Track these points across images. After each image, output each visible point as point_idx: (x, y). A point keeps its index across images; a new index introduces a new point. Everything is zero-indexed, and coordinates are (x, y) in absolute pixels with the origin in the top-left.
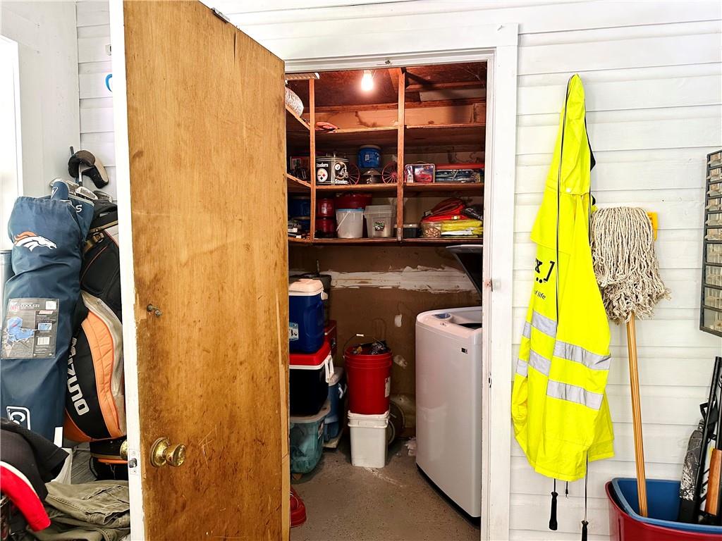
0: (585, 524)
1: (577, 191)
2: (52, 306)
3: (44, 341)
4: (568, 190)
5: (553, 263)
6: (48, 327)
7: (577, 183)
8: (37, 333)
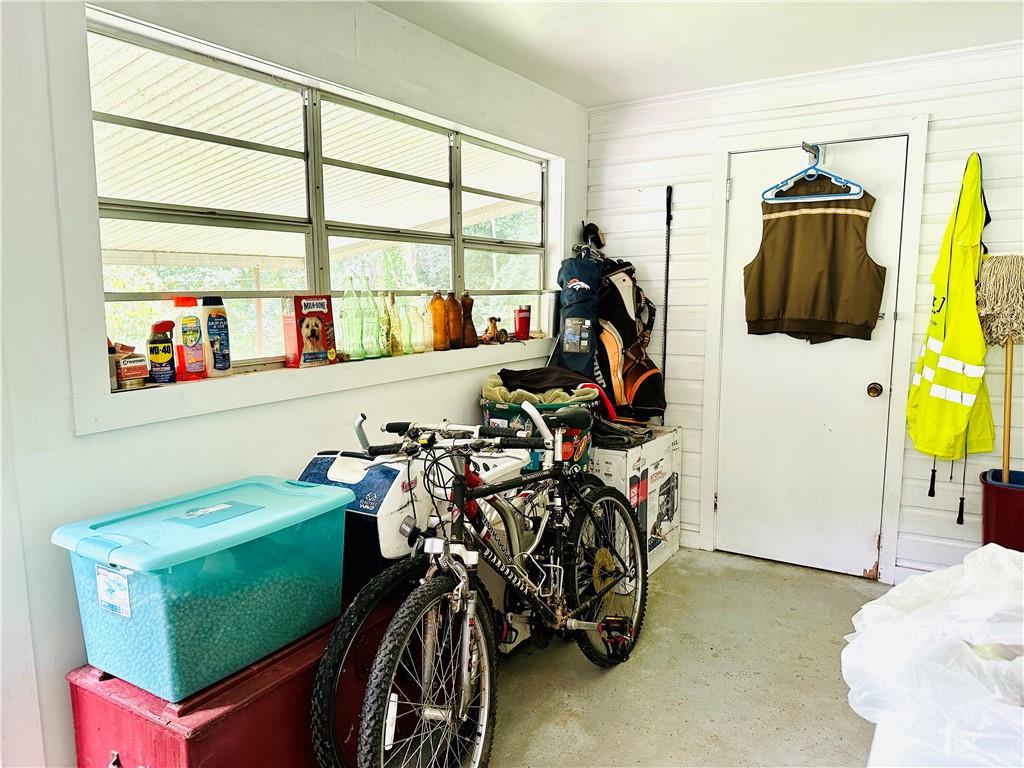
0: (962, 499)
1: (967, 244)
2: (588, 323)
3: (585, 343)
4: (960, 243)
5: (944, 299)
6: (586, 335)
7: (969, 237)
8: (581, 339)
